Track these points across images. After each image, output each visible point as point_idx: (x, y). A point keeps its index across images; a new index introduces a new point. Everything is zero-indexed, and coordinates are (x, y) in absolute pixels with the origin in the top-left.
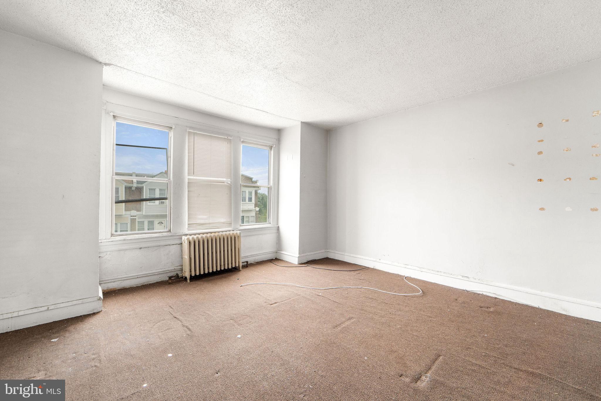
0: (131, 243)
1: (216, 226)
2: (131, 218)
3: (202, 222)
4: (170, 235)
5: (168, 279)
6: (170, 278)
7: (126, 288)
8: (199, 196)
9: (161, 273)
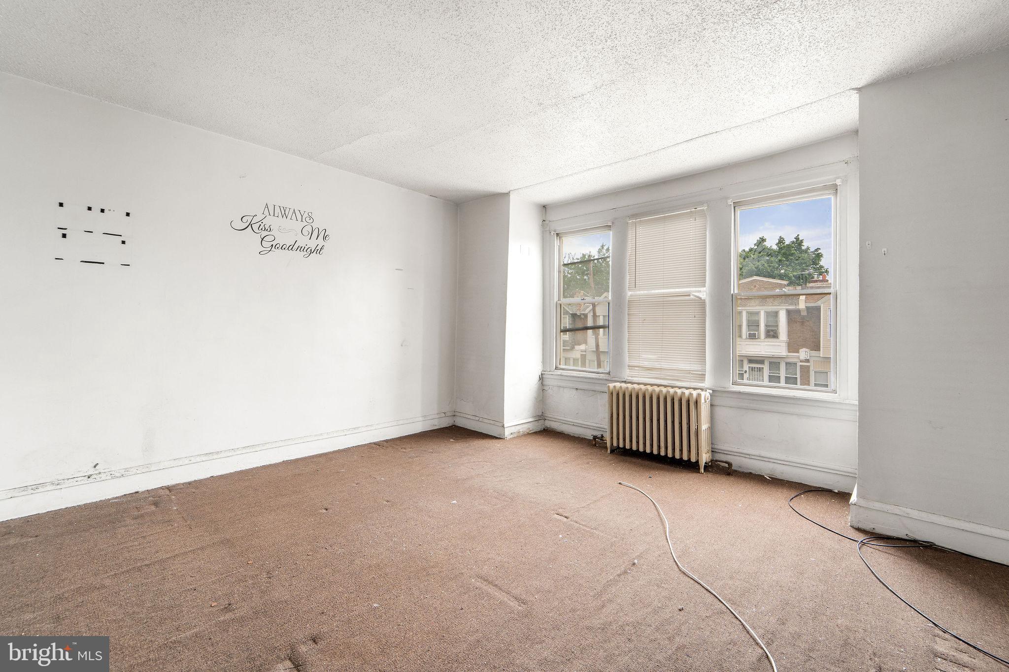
0: (569, 380)
1: (673, 376)
2: (582, 353)
3: (646, 364)
4: (607, 378)
5: (591, 438)
6: (595, 437)
7: (564, 434)
8: (644, 321)
9: (595, 428)
